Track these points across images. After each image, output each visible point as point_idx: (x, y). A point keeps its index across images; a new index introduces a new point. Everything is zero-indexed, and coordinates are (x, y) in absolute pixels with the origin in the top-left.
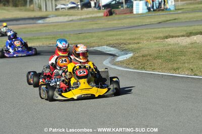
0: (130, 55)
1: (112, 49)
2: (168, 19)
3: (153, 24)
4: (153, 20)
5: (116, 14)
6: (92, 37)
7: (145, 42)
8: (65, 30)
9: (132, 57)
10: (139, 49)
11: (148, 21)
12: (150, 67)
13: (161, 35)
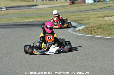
0: (84, 27)
2: (106, 6)
3: (97, 9)
4: (97, 7)
5: (76, 3)
7: (92, 19)
8: (47, 12)
9: (85, 28)
10: (89, 23)
11: (94, 7)
12: (95, 33)
13: (101, 15)
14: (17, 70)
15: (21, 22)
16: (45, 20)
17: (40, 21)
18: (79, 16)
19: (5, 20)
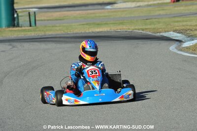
0: (196, 41)
1: (178, 35)
5: (183, 0)
6: (159, 23)
8: (132, 16)
14: (80, 116)
15: (87, 31)
16: (129, 29)
17: (119, 30)
18: (189, 23)
19: (61, 28)
